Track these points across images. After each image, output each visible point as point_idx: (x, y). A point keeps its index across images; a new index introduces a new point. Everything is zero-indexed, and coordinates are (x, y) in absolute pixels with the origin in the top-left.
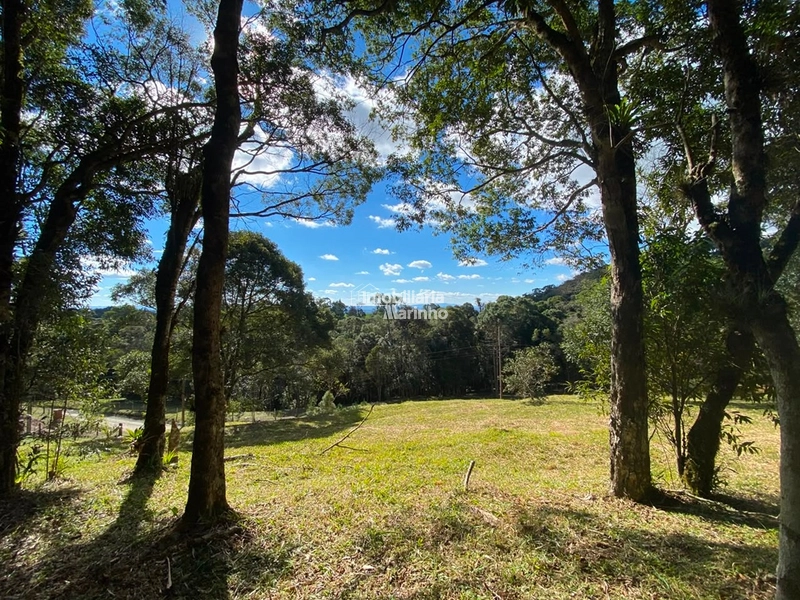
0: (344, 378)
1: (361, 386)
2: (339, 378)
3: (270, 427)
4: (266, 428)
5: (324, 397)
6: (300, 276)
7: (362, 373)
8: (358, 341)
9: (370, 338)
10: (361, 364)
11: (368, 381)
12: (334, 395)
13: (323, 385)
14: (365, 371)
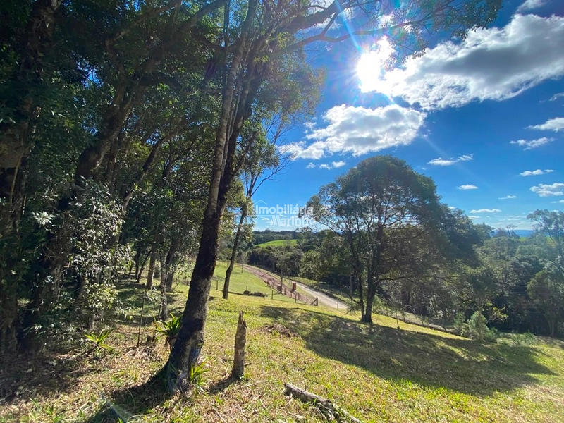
0: (499, 302)
1: (522, 314)
2: (492, 301)
3: (406, 338)
4: (401, 337)
5: (474, 316)
6: (433, 189)
7: (522, 299)
8: (514, 264)
9: (530, 261)
10: (520, 290)
11: (532, 310)
12: (487, 318)
13: (471, 305)
14: (527, 298)
